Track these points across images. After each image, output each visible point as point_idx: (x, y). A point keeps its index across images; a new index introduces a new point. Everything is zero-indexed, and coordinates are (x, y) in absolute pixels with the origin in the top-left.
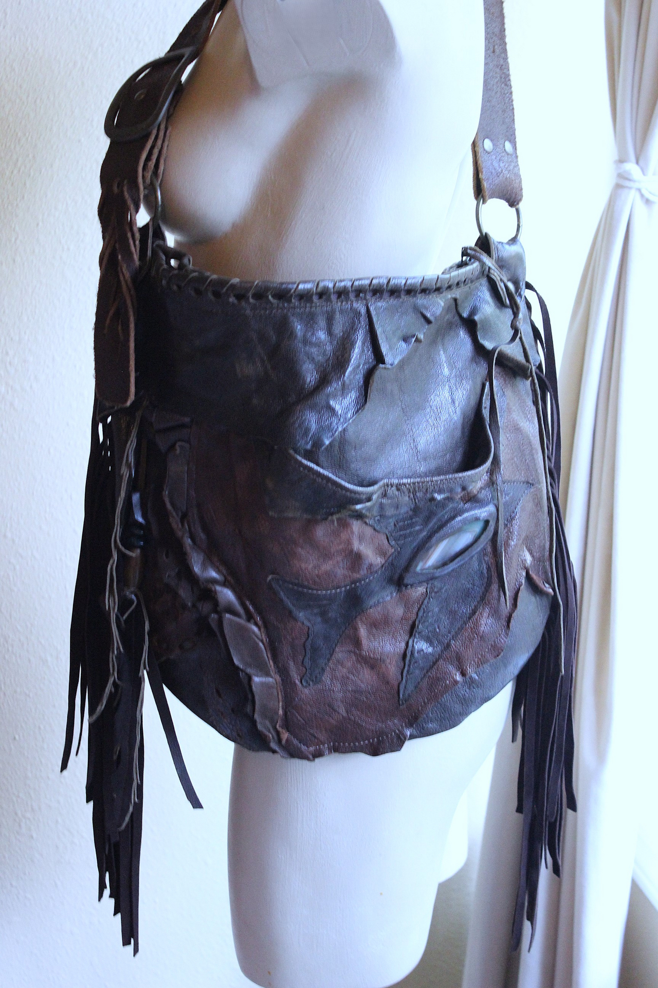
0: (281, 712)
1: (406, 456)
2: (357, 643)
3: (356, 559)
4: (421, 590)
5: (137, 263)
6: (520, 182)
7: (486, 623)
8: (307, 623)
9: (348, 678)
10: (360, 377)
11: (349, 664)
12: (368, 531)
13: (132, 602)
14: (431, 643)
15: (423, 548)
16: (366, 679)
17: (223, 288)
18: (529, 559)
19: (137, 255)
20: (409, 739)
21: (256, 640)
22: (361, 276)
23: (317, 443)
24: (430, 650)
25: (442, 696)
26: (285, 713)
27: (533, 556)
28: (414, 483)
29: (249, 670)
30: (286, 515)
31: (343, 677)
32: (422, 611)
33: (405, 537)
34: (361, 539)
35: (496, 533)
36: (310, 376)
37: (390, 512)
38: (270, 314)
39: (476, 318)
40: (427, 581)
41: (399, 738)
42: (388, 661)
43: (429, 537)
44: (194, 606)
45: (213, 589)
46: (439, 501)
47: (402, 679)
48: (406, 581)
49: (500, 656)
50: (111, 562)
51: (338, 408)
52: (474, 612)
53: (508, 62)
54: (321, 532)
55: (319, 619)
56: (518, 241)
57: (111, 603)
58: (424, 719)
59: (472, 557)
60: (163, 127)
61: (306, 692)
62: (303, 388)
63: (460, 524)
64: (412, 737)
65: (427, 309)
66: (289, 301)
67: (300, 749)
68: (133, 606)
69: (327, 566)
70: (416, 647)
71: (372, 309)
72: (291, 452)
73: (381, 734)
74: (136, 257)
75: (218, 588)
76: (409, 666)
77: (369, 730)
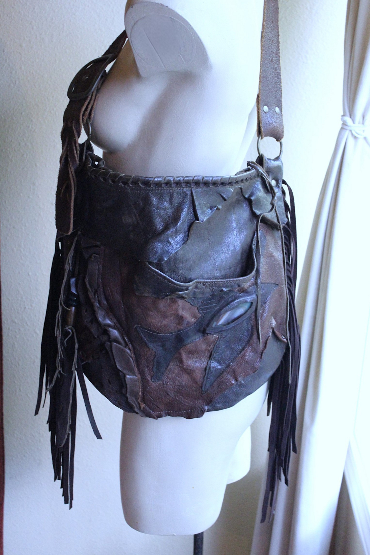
0: (140, 394)
1: (210, 267)
2: (181, 361)
3: (180, 319)
4: (216, 336)
5: (78, 162)
6: (283, 129)
7: (249, 354)
8: (154, 349)
9: (176, 379)
10: (186, 227)
11: (176, 372)
12: (188, 305)
13: (69, 333)
14: (220, 364)
15: (217, 315)
16: (185, 379)
17: (116, 178)
18: (274, 323)
19: (78, 159)
20: (207, 412)
21: (129, 357)
22: (189, 175)
23: (161, 259)
24: (219, 367)
25: (225, 391)
26: (143, 394)
27: (277, 322)
28: (212, 282)
29: (125, 372)
30: (144, 295)
31: (173, 378)
32: (216, 347)
33: (207, 309)
34: (183, 309)
35: (256, 309)
36: (159, 225)
37: (199, 296)
38: (140, 192)
39: (252, 198)
40: (219, 332)
41: (201, 410)
42: (197, 371)
43: (221, 310)
44: (98, 337)
45: (108, 329)
46: (226, 292)
47: (204, 381)
48: (207, 332)
49: (256, 372)
50: (58, 312)
51: (172, 242)
52: (243, 349)
53: (280, 67)
54: (162, 304)
55: (161, 348)
56: (280, 159)
57: (58, 333)
58: (215, 401)
59: (243, 321)
60: (94, 94)
61: (153, 385)
62: (156, 231)
63: (237, 304)
64: (209, 411)
65: (224, 193)
66: (150, 186)
67: (150, 413)
68: (70, 335)
69: (165, 322)
70: (212, 365)
71: (193, 192)
72: (147, 263)
73: (192, 408)
74: (77, 159)
75: (111, 329)
76: (208, 374)
77: (186, 405)
